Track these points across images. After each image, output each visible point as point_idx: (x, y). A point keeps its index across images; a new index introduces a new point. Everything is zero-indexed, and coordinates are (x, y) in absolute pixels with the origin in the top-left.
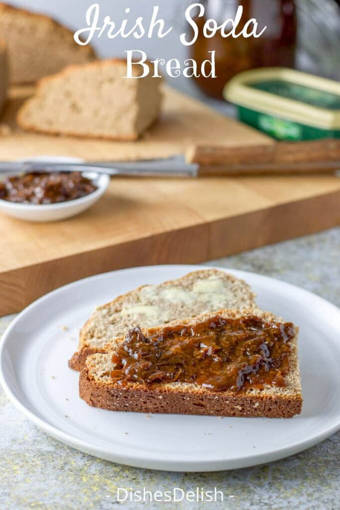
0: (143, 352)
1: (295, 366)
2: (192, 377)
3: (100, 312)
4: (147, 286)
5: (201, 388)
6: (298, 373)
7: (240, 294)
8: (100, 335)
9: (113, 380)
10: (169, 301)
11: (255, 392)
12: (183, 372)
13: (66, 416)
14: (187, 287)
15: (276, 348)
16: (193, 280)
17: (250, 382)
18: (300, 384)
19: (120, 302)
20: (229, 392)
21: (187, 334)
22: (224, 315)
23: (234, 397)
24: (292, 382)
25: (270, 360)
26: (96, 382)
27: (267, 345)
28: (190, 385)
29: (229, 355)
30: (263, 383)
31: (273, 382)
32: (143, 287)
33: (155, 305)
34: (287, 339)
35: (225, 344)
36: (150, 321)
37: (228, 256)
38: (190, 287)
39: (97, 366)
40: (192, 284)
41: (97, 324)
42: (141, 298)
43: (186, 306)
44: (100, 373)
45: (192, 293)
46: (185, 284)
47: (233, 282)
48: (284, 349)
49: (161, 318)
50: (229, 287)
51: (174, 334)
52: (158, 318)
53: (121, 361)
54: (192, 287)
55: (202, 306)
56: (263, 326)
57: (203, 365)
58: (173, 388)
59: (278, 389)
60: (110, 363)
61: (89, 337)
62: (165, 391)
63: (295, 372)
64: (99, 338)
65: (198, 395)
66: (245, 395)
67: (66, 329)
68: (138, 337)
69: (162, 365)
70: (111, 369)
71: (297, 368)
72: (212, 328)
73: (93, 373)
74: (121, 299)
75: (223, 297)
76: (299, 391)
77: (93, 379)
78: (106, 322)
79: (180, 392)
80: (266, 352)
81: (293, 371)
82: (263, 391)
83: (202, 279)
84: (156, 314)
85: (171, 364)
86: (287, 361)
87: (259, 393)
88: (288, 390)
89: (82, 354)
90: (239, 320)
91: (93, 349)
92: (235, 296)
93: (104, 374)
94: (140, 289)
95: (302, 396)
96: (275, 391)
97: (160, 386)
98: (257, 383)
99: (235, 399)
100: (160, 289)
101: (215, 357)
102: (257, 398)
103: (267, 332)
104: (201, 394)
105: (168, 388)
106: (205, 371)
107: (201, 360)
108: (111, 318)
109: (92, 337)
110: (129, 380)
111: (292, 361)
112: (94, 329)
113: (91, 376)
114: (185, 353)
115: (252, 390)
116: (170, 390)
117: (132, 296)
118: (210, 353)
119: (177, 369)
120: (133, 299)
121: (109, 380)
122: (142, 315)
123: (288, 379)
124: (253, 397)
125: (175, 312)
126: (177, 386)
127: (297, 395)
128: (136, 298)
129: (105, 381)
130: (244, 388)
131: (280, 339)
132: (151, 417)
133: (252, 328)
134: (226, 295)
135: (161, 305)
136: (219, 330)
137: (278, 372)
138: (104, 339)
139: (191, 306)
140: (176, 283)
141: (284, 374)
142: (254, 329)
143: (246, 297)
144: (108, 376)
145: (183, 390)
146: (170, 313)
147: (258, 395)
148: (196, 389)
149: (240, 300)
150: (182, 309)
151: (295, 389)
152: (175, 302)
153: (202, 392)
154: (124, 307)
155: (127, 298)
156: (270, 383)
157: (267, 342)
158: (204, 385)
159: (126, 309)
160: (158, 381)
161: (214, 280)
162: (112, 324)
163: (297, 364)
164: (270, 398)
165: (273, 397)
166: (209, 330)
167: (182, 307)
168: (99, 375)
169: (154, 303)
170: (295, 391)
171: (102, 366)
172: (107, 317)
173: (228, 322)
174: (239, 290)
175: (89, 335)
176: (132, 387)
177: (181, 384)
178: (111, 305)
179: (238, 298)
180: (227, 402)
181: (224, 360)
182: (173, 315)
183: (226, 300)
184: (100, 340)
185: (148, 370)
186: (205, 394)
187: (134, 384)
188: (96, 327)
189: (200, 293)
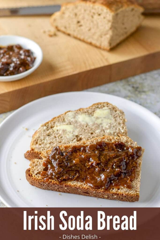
0: (59, 162)
1: (138, 175)
2: (83, 179)
3: (42, 127)
4: (70, 111)
5: (87, 186)
6: (139, 180)
7: (118, 119)
8: (40, 143)
9: (42, 177)
10: (80, 122)
11: (114, 191)
12: (79, 175)
13: (18, 191)
14: (91, 113)
15: (129, 164)
16: (95, 109)
17: (112, 185)
18: (139, 187)
19: (54, 121)
20: (101, 189)
21: (84, 151)
22: (106, 140)
23: (104, 192)
24: (135, 186)
25: (125, 171)
26: (33, 177)
27: (125, 162)
28: (82, 183)
29: (104, 167)
30: (120, 185)
31: (125, 185)
32: (67, 112)
33: (72, 124)
34: (137, 157)
35: (103, 160)
36: (68, 135)
37: (121, 79)
38: (92, 113)
39: (35, 167)
40: (94, 111)
41: (40, 136)
42: (65, 119)
43: (89, 126)
44: (36, 172)
45: (93, 117)
46: (90, 111)
47: (116, 111)
48: (134, 165)
49: (74, 133)
50: (113, 114)
51: (77, 150)
52: (72, 133)
53: (47, 166)
54: (94, 113)
55: (97, 127)
56: (125, 148)
57: (90, 172)
58: (72, 185)
59: (127, 189)
60: (42, 166)
61: (35, 143)
62: (68, 186)
63: (137, 179)
64: (40, 145)
65: (85, 190)
66: (109, 192)
67: (27, 129)
68: (58, 152)
69: (68, 171)
70: (42, 170)
71: (140, 176)
72: (97, 149)
73: (32, 172)
74: (55, 119)
75: (109, 121)
76: (138, 191)
77: (32, 176)
78: (45, 135)
79: (75, 187)
80: (124, 166)
81: (137, 178)
82: (119, 190)
83: (99, 108)
84: (72, 130)
85: (73, 170)
86: (134, 172)
87: (117, 191)
88: (132, 190)
89: (30, 154)
90: (113, 143)
91: (36, 152)
92: (116, 120)
93: (38, 173)
94: (65, 113)
95: (139, 194)
96: (126, 191)
97: (66, 183)
98: (116, 185)
99: (104, 193)
100: (76, 114)
101: (97, 168)
102: (115, 194)
103: (127, 153)
104: (86, 189)
105: (70, 185)
106: (91, 176)
107: (89, 168)
108: (48, 132)
109: (37, 143)
110: (50, 178)
111: (138, 171)
112: (38, 139)
113: (31, 174)
114: (82, 164)
115: (113, 189)
116: (71, 186)
117: (61, 118)
118: (94, 164)
119: (76, 174)
120: (61, 120)
121: (40, 177)
122: (64, 131)
123: (134, 183)
124: (114, 194)
125: (82, 130)
126: (74, 184)
127: (137, 194)
128: (63, 119)
129: (37, 178)
130: (109, 188)
131: (133, 158)
132: (61, 195)
133: (119, 150)
134: (111, 119)
135: (75, 125)
136: (101, 150)
137: (128, 179)
138: (42, 146)
139: (91, 126)
140: (85, 111)
141: (131, 181)
142: (120, 150)
143: (121, 122)
144: (40, 175)
145: (78, 186)
146: (79, 130)
147: (116, 192)
148: (84, 186)
149: (118, 124)
150: (86, 128)
151: (136, 190)
152: (83, 123)
153: (87, 189)
154: (55, 125)
155: (58, 119)
156: (123, 185)
157: (125, 160)
158: (89, 184)
159: (57, 126)
160: (65, 180)
161: (106, 109)
162: (48, 136)
163: (139, 173)
164: (122, 195)
165: (124, 194)
166: (96, 150)
167: (86, 127)
168: (35, 174)
169: (72, 123)
170: (136, 191)
171: (37, 168)
172: (46, 131)
173: (107, 144)
174: (118, 117)
175: (35, 142)
176: (51, 182)
177: (77, 182)
178: (49, 123)
179: (117, 122)
180: (100, 194)
181: (101, 170)
182: (81, 132)
183: (110, 123)
184: (40, 146)
185: (60, 174)
186: (89, 190)
187: (52, 180)
188: (39, 137)
189: (97, 118)
